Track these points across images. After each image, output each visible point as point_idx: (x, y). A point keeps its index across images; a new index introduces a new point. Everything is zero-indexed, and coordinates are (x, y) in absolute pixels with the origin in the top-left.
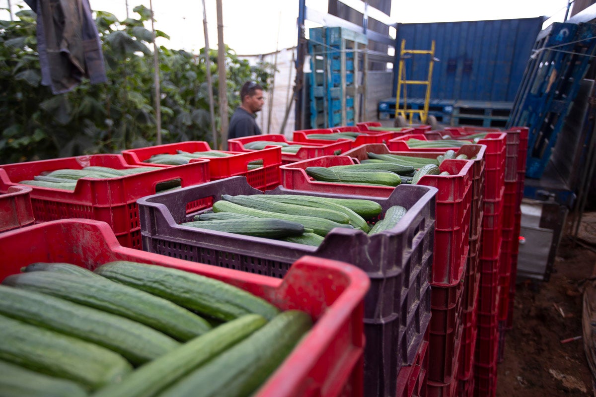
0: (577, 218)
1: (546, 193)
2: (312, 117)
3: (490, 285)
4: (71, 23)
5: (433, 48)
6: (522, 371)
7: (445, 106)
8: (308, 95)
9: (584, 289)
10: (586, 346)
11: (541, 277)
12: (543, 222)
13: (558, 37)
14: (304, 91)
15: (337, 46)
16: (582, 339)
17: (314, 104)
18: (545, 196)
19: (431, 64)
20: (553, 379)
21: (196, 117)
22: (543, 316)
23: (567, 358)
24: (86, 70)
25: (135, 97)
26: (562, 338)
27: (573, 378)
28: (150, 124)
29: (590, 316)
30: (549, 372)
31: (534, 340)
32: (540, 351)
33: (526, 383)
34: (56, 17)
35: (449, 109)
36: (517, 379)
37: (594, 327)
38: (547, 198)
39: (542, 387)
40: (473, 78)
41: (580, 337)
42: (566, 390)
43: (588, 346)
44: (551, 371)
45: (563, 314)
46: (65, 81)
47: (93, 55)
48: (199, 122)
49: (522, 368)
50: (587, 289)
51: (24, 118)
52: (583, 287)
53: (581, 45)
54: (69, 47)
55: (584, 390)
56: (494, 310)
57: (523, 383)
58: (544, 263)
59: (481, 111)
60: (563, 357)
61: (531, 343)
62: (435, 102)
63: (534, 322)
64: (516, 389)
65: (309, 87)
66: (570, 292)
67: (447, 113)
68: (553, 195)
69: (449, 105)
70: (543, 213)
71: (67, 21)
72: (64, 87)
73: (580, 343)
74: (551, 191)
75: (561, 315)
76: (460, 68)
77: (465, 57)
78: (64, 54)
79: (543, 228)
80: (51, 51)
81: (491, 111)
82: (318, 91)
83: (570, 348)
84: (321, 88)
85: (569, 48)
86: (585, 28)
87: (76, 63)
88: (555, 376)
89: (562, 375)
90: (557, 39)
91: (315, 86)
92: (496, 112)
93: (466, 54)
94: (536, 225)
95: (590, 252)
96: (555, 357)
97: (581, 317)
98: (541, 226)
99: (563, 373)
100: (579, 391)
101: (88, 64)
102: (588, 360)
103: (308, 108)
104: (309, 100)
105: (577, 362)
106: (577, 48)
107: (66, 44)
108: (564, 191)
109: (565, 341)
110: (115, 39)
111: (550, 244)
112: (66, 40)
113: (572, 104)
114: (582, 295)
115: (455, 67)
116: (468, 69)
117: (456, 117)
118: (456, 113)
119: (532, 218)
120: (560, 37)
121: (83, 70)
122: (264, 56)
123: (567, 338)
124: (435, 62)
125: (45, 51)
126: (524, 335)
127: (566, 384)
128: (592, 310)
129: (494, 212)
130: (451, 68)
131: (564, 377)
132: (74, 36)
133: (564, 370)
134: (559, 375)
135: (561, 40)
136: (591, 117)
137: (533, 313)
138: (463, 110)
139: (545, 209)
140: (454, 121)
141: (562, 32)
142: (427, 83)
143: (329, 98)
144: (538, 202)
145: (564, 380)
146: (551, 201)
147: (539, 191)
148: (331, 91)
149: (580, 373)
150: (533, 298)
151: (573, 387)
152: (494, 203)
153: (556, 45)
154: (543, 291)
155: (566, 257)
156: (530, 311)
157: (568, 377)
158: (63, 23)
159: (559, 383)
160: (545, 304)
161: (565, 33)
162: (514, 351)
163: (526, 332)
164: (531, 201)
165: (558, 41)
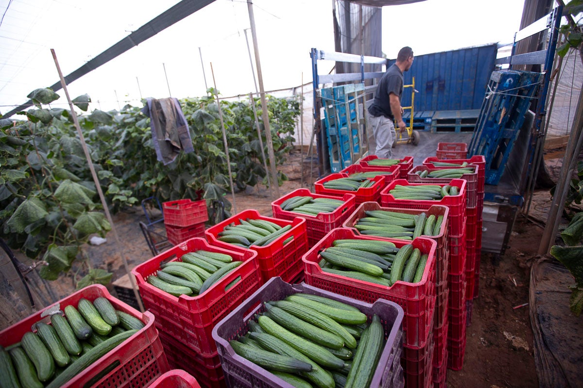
0: (529, 197)
1: (502, 197)
2: (329, 149)
3: (457, 291)
4: (170, 120)
5: (413, 82)
6: (484, 333)
7: (426, 118)
8: (325, 133)
9: (532, 264)
10: (531, 311)
11: (499, 252)
12: (499, 217)
13: (505, 84)
14: (322, 132)
15: (342, 100)
16: (528, 305)
17: (330, 140)
18: (501, 199)
19: (413, 94)
20: (506, 340)
21: (254, 145)
22: (501, 286)
23: (517, 321)
24: (181, 146)
25: (213, 149)
26: (514, 305)
27: (520, 339)
28: (224, 163)
29: (535, 286)
30: (503, 334)
31: (494, 307)
32: (497, 317)
33: (487, 343)
34: (161, 119)
35: (428, 120)
36: (480, 339)
37: (537, 295)
38: (502, 201)
39: (498, 346)
40: (446, 93)
41: (527, 304)
42: (515, 349)
43: (532, 312)
44: (505, 333)
45: (516, 284)
46: (170, 156)
47: (185, 136)
48: (256, 149)
49: (484, 331)
50: (533, 264)
51: (151, 166)
52: (530, 263)
53: (523, 89)
54: (169, 137)
55: (527, 348)
56: (461, 305)
57: (484, 343)
58: (501, 244)
59: (453, 121)
60: (514, 320)
61: (491, 309)
62: (418, 116)
63: (494, 291)
64: (479, 348)
65: (325, 129)
66: (521, 264)
67: (428, 123)
68: (507, 199)
69: (429, 118)
70: (499, 212)
71: (167, 120)
72: (170, 159)
73: (526, 309)
74: (505, 196)
75: (515, 285)
76: (436, 87)
77: (439, 79)
78: (168, 141)
79: (499, 221)
80: (160, 140)
81: (461, 120)
82: (332, 131)
83: (519, 313)
84: (334, 129)
85: (514, 92)
86: (525, 77)
87: (175, 144)
88: (507, 338)
89: (513, 337)
90: (504, 86)
91: (329, 128)
92: (464, 121)
93: (439, 77)
94: (494, 220)
95: (537, 227)
96: (508, 321)
97: (528, 286)
98: (498, 220)
99: (513, 335)
100: (524, 349)
101: (182, 142)
102: (532, 324)
103: (326, 143)
104: (326, 138)
105: (524, 324)
106: (521, 92)
107: (168, 135)
108: (515, 195)
109: (516, 307)
110: (197, 117)
111: (505, 231)
112: (168, 132)
113: (519, 131)
114: (530, 268)
115: (432, 87)
116: (442, 87)
117: (435, 127)
118: (434, 124)
119: (492, 215)
120: (506, 84)
121: (179, 147)
122: (295, 88)
123: (518, 305)
124: (415, 93)
125: (157, 140)
126: (487, 303)
127: (515, 344)
128: (536, 280)
129: (458, 243)
130: (429, 88)
131: (514, 338)
132: (173, 128)
133: (513, 332)
134: (510, 336)
135: (507, 86)
136: (534, 144)
137: (493, 284)
138: (439, 121)
139: (501, 208)
140: (433, 130)
141: (508, 80)
142: (411, 107)
143: (340, 135)
144: (496, 204)
145: (513, 340)
146: (505, 203)
147: (496, 196)
148: (341, 131)
149: (525, 334)
150: (494, 270)
151: (520, 346)
152: (458, 238)
153: (504, 90)
154: (502, 264)
155: (520, 232)
156: (491, 282)
157: (516, 338)
158: (165, 121)
159: (510, 342)
160: (503, 276)
161: (510, 81)
162: (479, 316)
163: (488, 300)
164: (491, 204)
165: (505, 87)
